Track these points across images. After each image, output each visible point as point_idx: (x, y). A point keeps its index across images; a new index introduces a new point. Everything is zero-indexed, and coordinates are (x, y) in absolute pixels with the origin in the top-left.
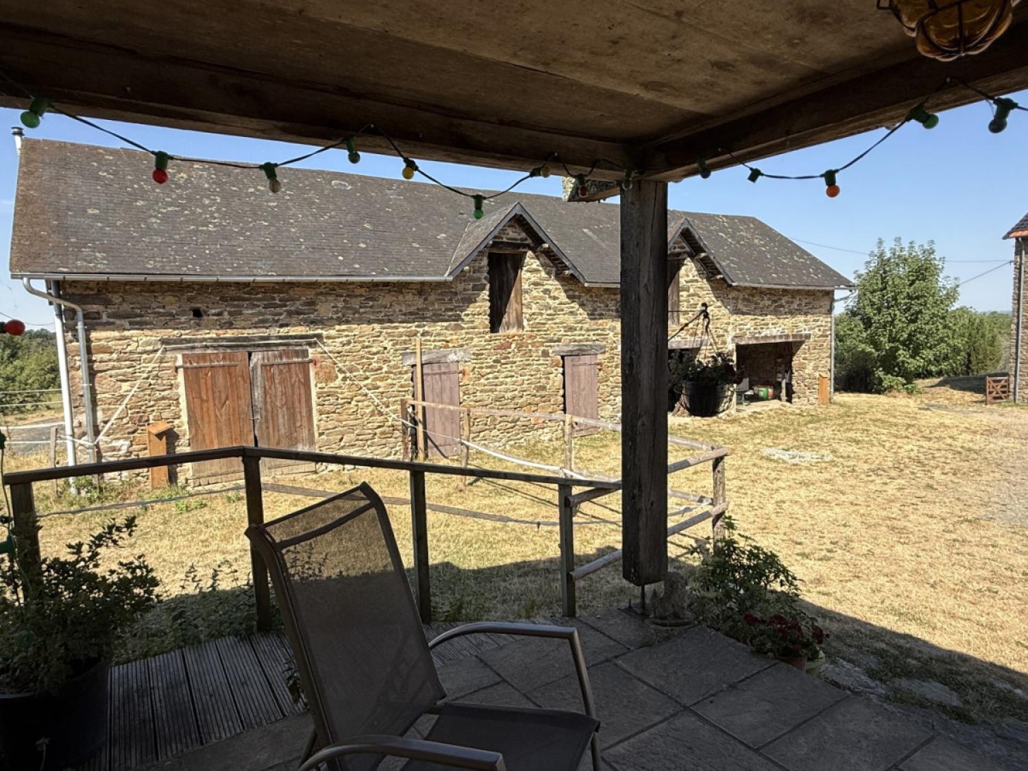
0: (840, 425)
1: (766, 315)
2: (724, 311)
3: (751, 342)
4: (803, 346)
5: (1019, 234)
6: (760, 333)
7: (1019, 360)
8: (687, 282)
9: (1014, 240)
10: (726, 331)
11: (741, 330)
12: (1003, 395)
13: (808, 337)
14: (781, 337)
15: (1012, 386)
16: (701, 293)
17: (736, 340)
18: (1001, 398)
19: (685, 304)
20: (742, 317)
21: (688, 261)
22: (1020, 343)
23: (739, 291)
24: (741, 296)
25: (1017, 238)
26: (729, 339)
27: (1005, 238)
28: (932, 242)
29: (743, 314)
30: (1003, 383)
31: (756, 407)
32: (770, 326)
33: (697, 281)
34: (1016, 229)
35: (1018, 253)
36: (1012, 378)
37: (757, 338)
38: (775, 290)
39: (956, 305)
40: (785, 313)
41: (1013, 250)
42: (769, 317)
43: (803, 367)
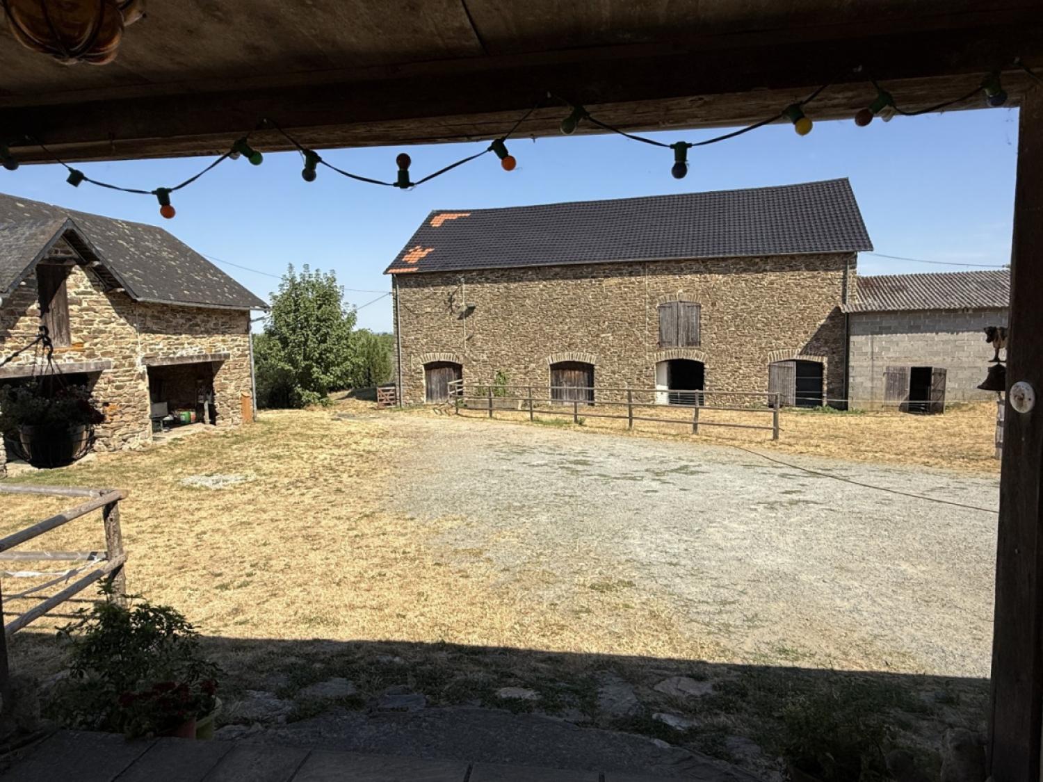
0: (263, 443)
1: (181, 334)
2: (129, 328)
3: (165, 364)
4: (223, 366)
5: (394, 271)
6: (174, 353)
7: (401, 373)
8: (78, 294)
9: (391, 275)
10: (134, 351)
11: (151, 350)
12: (392, 402)
13: (227, 356)
14: (198, 357)
15: (398, 394)
16: (98, 308)
17: (147, 362)
18: (389, 404)
19: (77, 320)
20: (152, 336)
21: (76, 269)
22: (401, 360)
23: (147, 307)
24: (150, 313)
25: (393, 274)
26: (138, 360)
27: (386, 273)
28: (333, 271)
29: (154, 332)
30: (391, 392)
31: (177, 433)
32: (186, 346)
33: (91, 293)
34: (391, 267)
35: (394, 286)
36: (398, 389)
37: (172, 359)
38: (188, 307)
39: (355, 329)
40: (202, 333)
41: (391, 283)
42: (183, 336)
43: (224, 388)
